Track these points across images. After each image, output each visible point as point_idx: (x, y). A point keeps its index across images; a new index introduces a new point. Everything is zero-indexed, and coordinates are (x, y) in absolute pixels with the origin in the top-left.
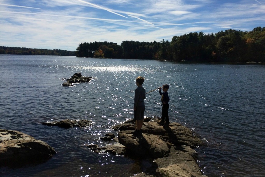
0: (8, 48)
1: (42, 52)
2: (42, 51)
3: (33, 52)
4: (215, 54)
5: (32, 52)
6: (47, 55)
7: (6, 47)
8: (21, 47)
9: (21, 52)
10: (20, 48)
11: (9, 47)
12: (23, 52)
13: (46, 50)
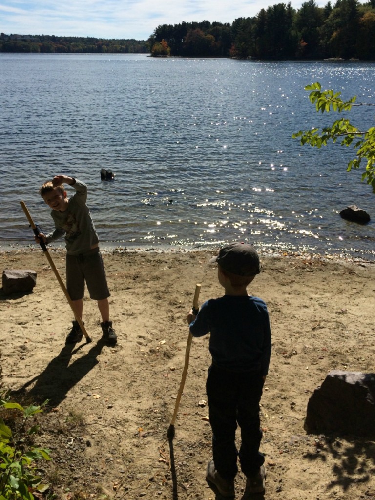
0: (61, 38)
1: (122, 46)
2: (124, 45)
4: (305, 44)
5: (104, 46)
6: (132, 52)
7: (57, 37)
8: (85, 37)
9: (81, 48)
10: (82, 39)
11: (63, 37)
12: (86, 47)
13: (133, 41)
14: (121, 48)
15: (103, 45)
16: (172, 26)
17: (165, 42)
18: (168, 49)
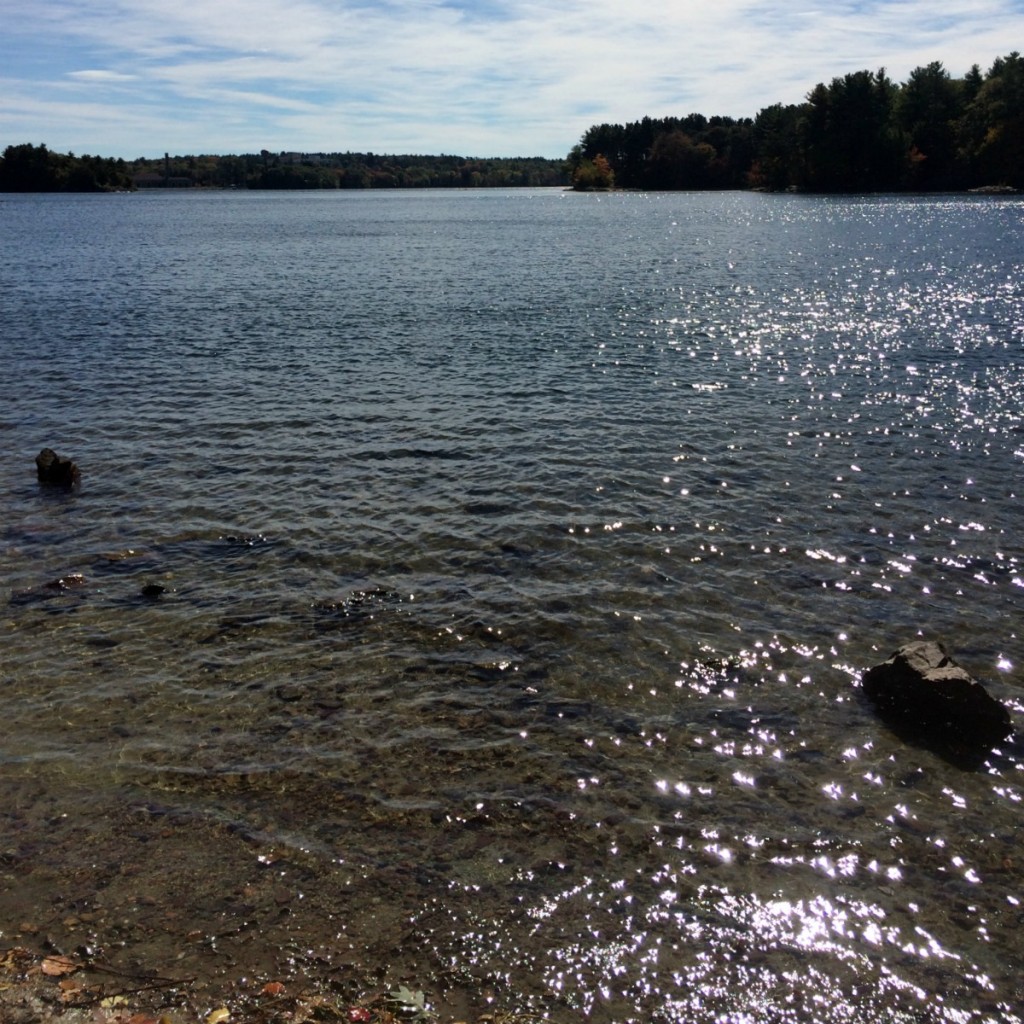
0: (385, 158)
1: (516, 173)
2: (519, 169)
3: (477, 174)
4: (921, 157)
5: (475, 172)
7: (377, 156)
8: (437, 154)
9: (427, 177)
10: (430, 159)
11: (389, 156)
12: (437, 175)
13: (539, 161)
14: (512, 177)
15: (474, 169)
16: (621, 127)
17: (604, 160)
18: (611, 175)
